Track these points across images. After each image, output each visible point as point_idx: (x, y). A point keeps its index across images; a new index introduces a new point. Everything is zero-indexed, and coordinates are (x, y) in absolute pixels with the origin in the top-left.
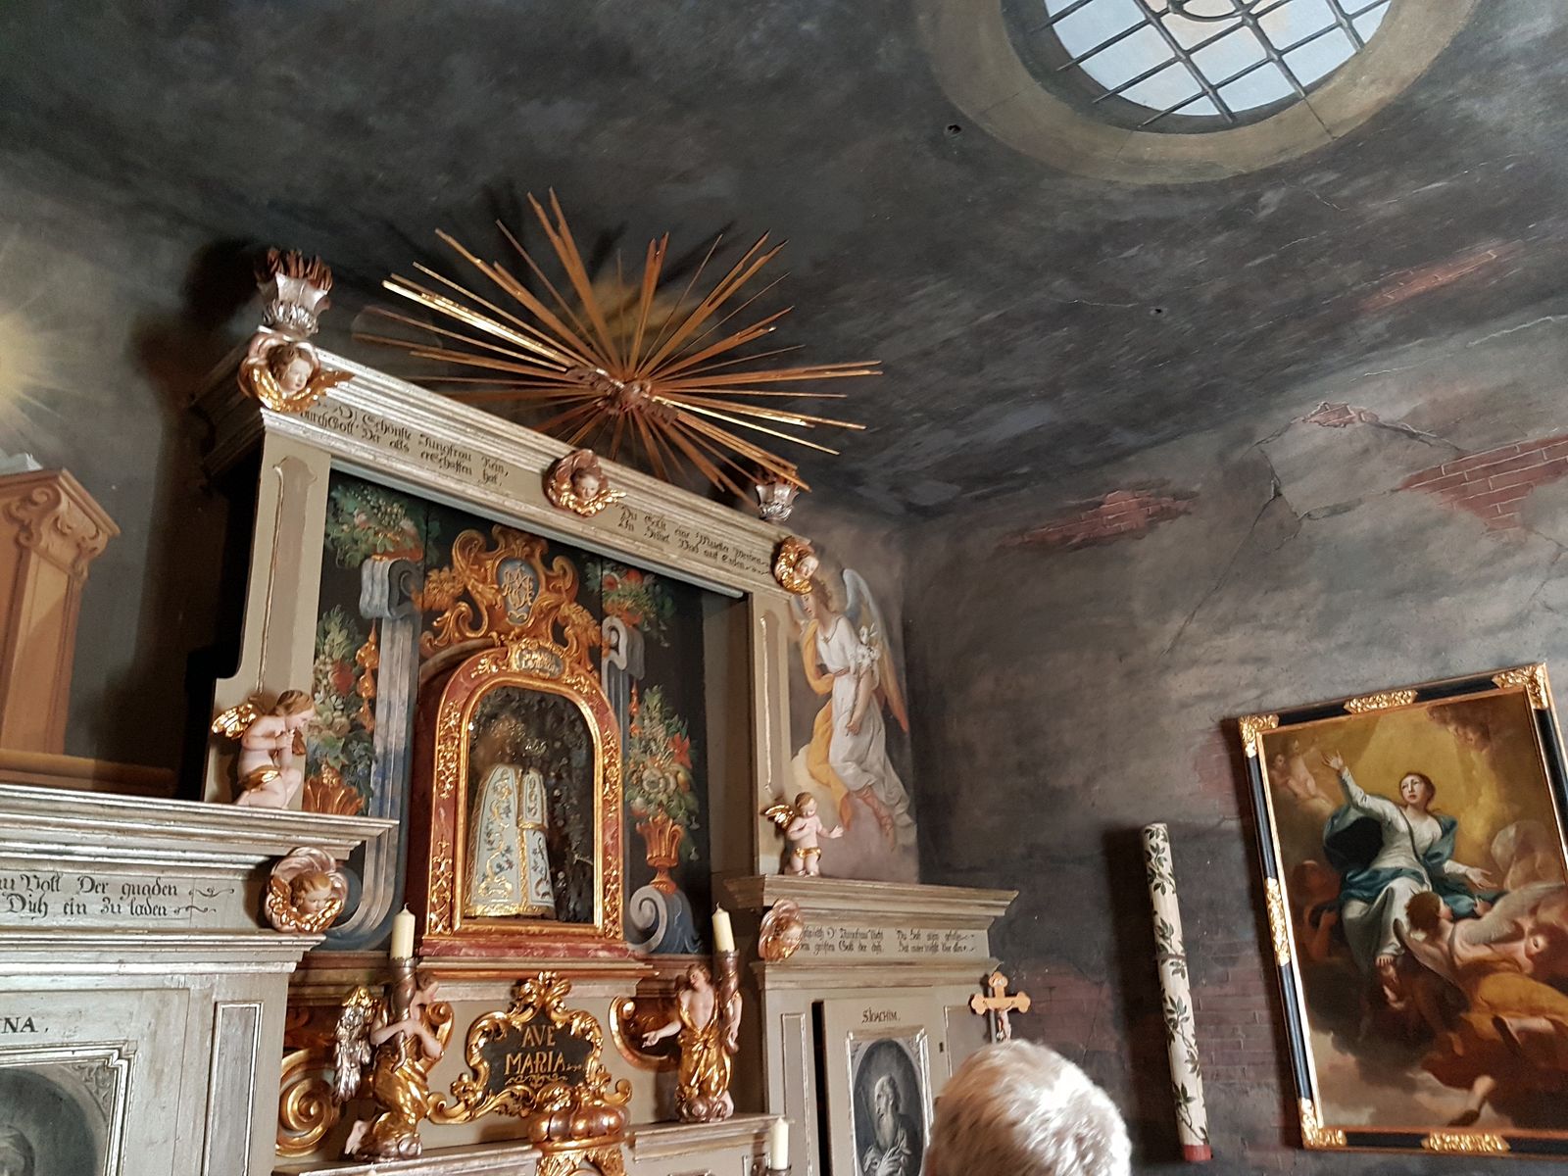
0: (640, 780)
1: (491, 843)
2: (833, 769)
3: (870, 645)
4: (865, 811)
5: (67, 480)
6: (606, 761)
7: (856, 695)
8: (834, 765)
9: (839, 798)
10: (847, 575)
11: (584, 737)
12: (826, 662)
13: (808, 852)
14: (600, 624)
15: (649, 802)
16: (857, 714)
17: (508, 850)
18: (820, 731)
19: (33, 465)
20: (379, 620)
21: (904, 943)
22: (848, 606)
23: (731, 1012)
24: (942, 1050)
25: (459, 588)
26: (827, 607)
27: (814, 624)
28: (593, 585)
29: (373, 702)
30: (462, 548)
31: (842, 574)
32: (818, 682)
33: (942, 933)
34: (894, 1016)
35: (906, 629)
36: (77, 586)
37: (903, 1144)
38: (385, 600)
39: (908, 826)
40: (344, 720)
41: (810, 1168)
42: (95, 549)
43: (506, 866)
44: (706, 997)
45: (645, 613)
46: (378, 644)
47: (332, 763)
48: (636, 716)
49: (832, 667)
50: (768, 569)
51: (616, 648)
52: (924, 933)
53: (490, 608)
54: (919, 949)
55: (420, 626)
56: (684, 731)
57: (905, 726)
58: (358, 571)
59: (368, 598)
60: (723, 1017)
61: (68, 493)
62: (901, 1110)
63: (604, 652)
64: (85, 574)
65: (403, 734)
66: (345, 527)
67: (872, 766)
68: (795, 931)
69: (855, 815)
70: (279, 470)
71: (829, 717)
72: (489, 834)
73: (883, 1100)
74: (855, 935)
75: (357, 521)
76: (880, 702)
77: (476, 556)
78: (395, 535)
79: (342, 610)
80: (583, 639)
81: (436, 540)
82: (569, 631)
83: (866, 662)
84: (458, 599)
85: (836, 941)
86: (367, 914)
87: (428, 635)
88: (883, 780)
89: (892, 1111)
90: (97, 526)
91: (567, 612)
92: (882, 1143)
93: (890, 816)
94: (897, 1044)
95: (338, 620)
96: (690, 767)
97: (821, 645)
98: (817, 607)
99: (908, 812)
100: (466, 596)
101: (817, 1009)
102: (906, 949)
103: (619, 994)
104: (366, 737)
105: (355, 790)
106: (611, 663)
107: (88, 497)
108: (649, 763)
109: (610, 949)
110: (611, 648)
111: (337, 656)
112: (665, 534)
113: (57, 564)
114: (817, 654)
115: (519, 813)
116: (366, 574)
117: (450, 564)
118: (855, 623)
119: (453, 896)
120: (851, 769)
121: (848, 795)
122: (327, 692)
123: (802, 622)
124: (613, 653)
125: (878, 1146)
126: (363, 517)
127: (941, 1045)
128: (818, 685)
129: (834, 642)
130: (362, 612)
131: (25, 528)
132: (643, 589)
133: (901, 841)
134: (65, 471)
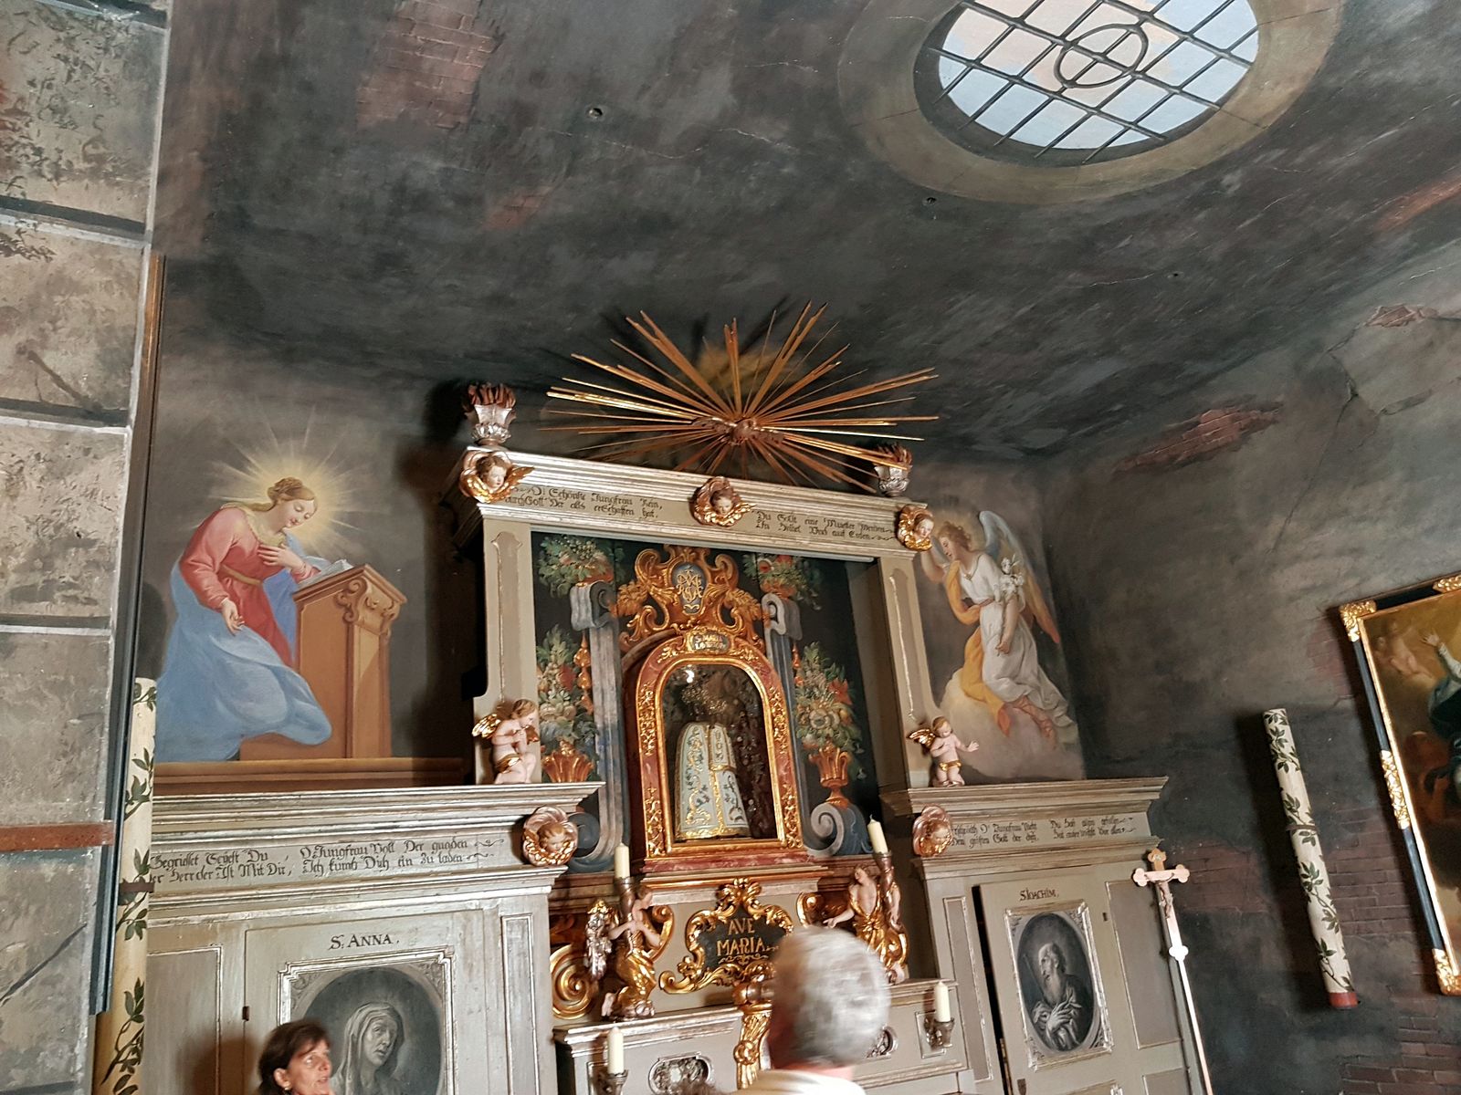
0: (808, 720)
1: (690, 784)
2: (987, 686)
3: (1013, 573)
4: (1023, 718)
5: (369, 571)
6: (774, 710)
7: (1004, 619)
8: (988, 683)
9: (995, 711)
10: (983, 517)
11: (754, 693)
12: (971, 595)
13: (950, 765)
14: (760, 602)
15: (818, 737)
16: (1006, 636)
17: (705, 788)
18: (972, 656)
19: (347, 567)
20: (587, 630)
21: (1059, 831)
22: (988, 544)
23: (890, 900)
24: (1105, 919)
25: (643, 597)
26: (967, 548)
27: (955, 565)
28: (751, 571)
29: (590, 691)
30: (642, 564)
31: (978, 516)
32: (965, 615)
33: (1098, 820)
34: (1053, 893)
35: (1048, 553)
36: (386, 643)
37: (1073, 999)
38: (590, 615)
39: (1069, 725)
40: (571, 707)
41: (983, 1021)
42: (392, 615)
43: (704, 800)
44: (870, 889)
45: (797, 585)
46: (588, 648)
47: (567, 739)
48: (799, 670)
49: (976, 599)
50: (893, 535)
51: (775, 619)
52: (1079, 821)
53: (670, 606)
54: (1074, 835)
55: (618, 629)
56: (842, 676)
57: (1056, 638)
58: (568, 596)
59: (577, 615)
60: (885, 905)
61: (371, 581)
62: (1068, 971)
63: (766, 623)
64: (389, 633)
65: (615, 712)
66: (554, 567)
67: (1026, 679)
68: (942, 832)
69: (1014, 722)
70: (496, 544)
71: (978, 642)
72: (688, 778)
73: (1048, 964)
74: (1008, 829)
75: (562, 560)
76: (1028, 622)
77: (653, 568)
78: (591, 564)
79: (559, 628)
80: (747, 616)
81: (622, 562)
82: (734, 612)
83: (1011, 589)
84: (644, 604)
85: (990, 834)
86: (606, 845)
87: (625, 634)
88: (1038, 689)
89: (1058, 974)
90: (393, 600)
91: (731, 597)
92: (1050, 999)
93: (1049, 720)
94: (1058, 917)
95: (558, 635)
96: (850, 703)
97: (965, 583)
98: (957, 550)
99: (1068, 713)
100: (649, 600)
101: (976, 892)
102: (1061, 836)
103: (804, 891)
104: (588, 718)
105: (586, 757)
106: (773, 631)
107: (384, 580)
108: (814, 706)
109: (792, 856)
110: (772, 619)
111: (560, 662)
112: (796, 525)
113: (369, 629)
114: (961, 590)
115: (710, 759)
116: (573, 598)
117: (636, 580)
118: (995, 556)
119: (664, 827)
120: (1005, 684)
121: (1005, 707)
122: (557, 689)
123: (944, 566)
124: (773, 622)
125: (1046, 1001)
126: (566, 557)
127: (1104, 914)
128: (965, 617)
129: (977, 578)
130: (574, 625)
131: (348, 609)
132: (793, 567)
133: (1063, 739)
134: (367, 566)
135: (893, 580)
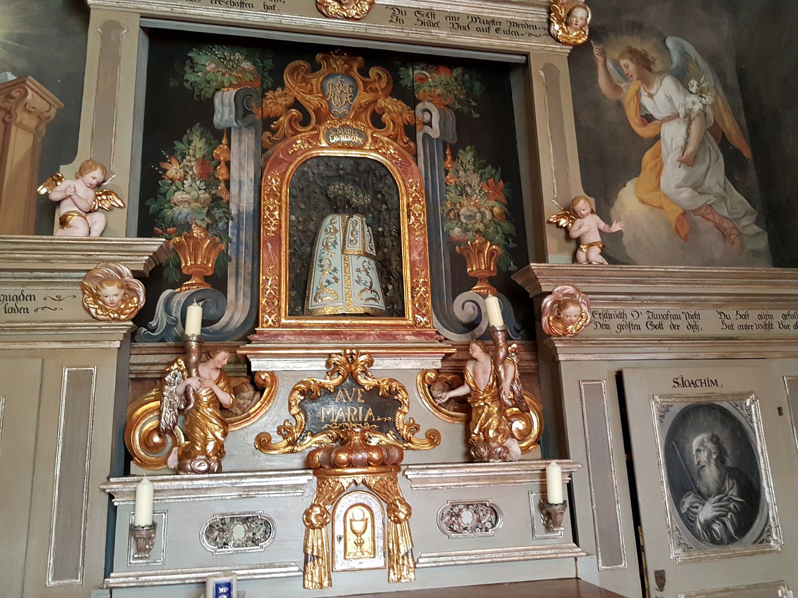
0: (458, 215)
1: (322, 266)
2: (664, 194)
3: (700, 93)
4: (704, 225)
5: (31, 82)
6: (411, 200)
7: (688, 134)
8: (666, 192)
10: (670, 43)
12: (652, 111)
13: (590, 245)
14: (414, 108)
15: (466, 230)
16: (690, 149)
17: (335, 270)
18: (648, 167)
19: (11, 77)
20: (229, 130)
22: (674, 66)
24: (780, 414)
25: (290, 100)
26: (650, 70)
27: (635, 85)
28: (407, 82)
29: (227, 183)
30: (292, 74)
31: (664, 41)
32: (644, 129)
33: (777, 315)
34: (715, 383)
35: (741, 75)
36: (39, 140)
37: (733, 492)
38: (233, 116)
39: (757, 234)
40: (207, 195)
41: (618, 506)
42: (49, 117)
44: (485, 362)
45: (455, 96)
46: (229, 145)
47: (199, 223)
48: (451, 170)
49: (657, 115)
51: (430, 124)
52: (753, 315)
53: (317, 111)
54: (747, 327)
55: (260, 128)
56: (497, 177)
57: (747, 153)
58: (211, 101)
59: (219, 116)
61: (32, 89)
62: (729, 463)
63: (418, 127)
64: (44, 132)
65: (252, 201)
66: (200, 74)
67: (710, 189)
69: (694, 229)
70: (99, 30)
71: (658, 155)
73: (704, 454)
75: (208, 69)
76: (716, 139)
77: (303, 77)
78: (238, 73)
79: (200, 126)
80: (400, 121)
81: (269, 72)
82: (385, 117)
83: (698, 107)
84: (289, 108)
85: (642, 321)
86: (231, 318)
87: (268, 134)
88: (724, 199)
89: (717, 465)
90: (50, 105)
91: (383, 104)
93: (735, 228)
94: (721, 408)
95: (198, 133)
96: (505, 202)
97: (646, 101)
98: (638, 71)
99: (757, 222)
100: (297, 104)
101: (619, 377)
102: (731, 327)
103: (425, 367)
104: (224, 205)
105: (217, 239)
106: (426, 136)
107: (45, 89)
108: (465, 203)
110: (424, 124)
111: (199, 155)
113: (26, 129)
114: (641, 107)
115: (344, 244)
116: (217, 101)
117: (283, 85)
118: (682, 77)
120: (686, 194)
121: (684, 214)
122: (193, 179)
124: (427, 128)
125: (699, 492)
126: (213, 66)
127: (780, 409)
128: (645, 132)
129: (660, 97)
130: (215, 127)
131: (8, 112)
132: (453, 79)
134: (30, 77)
135: (542, 74)
